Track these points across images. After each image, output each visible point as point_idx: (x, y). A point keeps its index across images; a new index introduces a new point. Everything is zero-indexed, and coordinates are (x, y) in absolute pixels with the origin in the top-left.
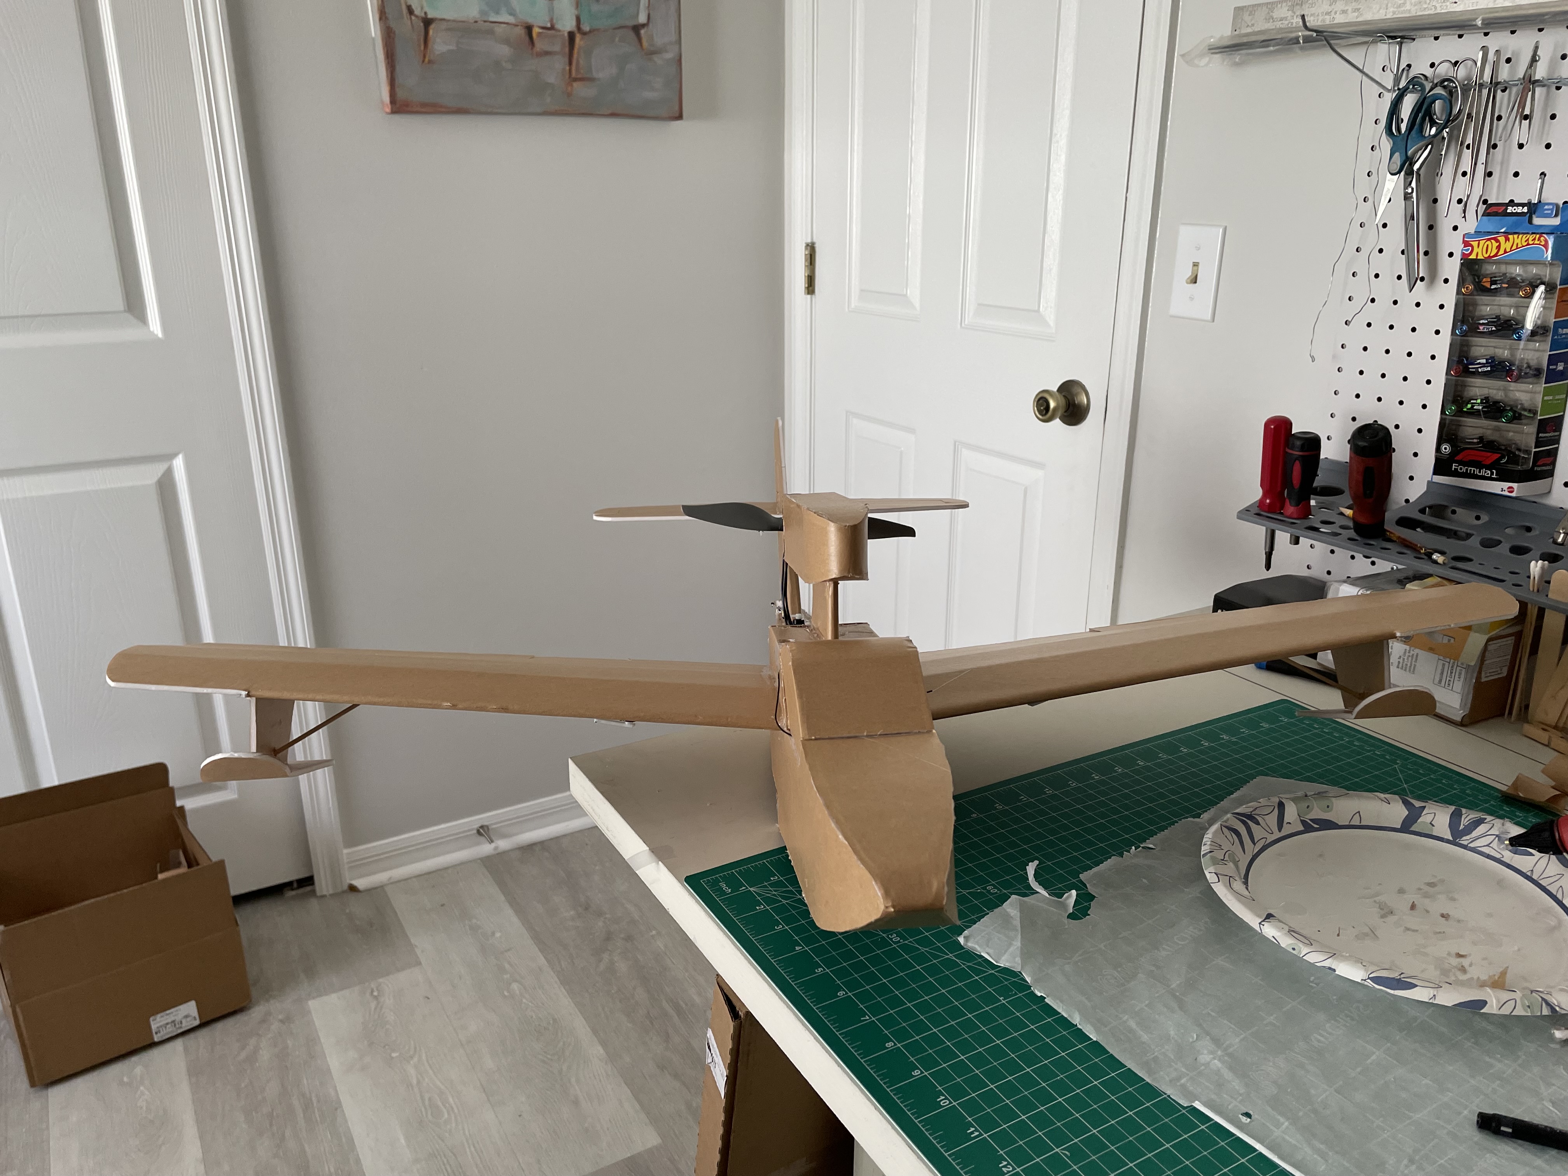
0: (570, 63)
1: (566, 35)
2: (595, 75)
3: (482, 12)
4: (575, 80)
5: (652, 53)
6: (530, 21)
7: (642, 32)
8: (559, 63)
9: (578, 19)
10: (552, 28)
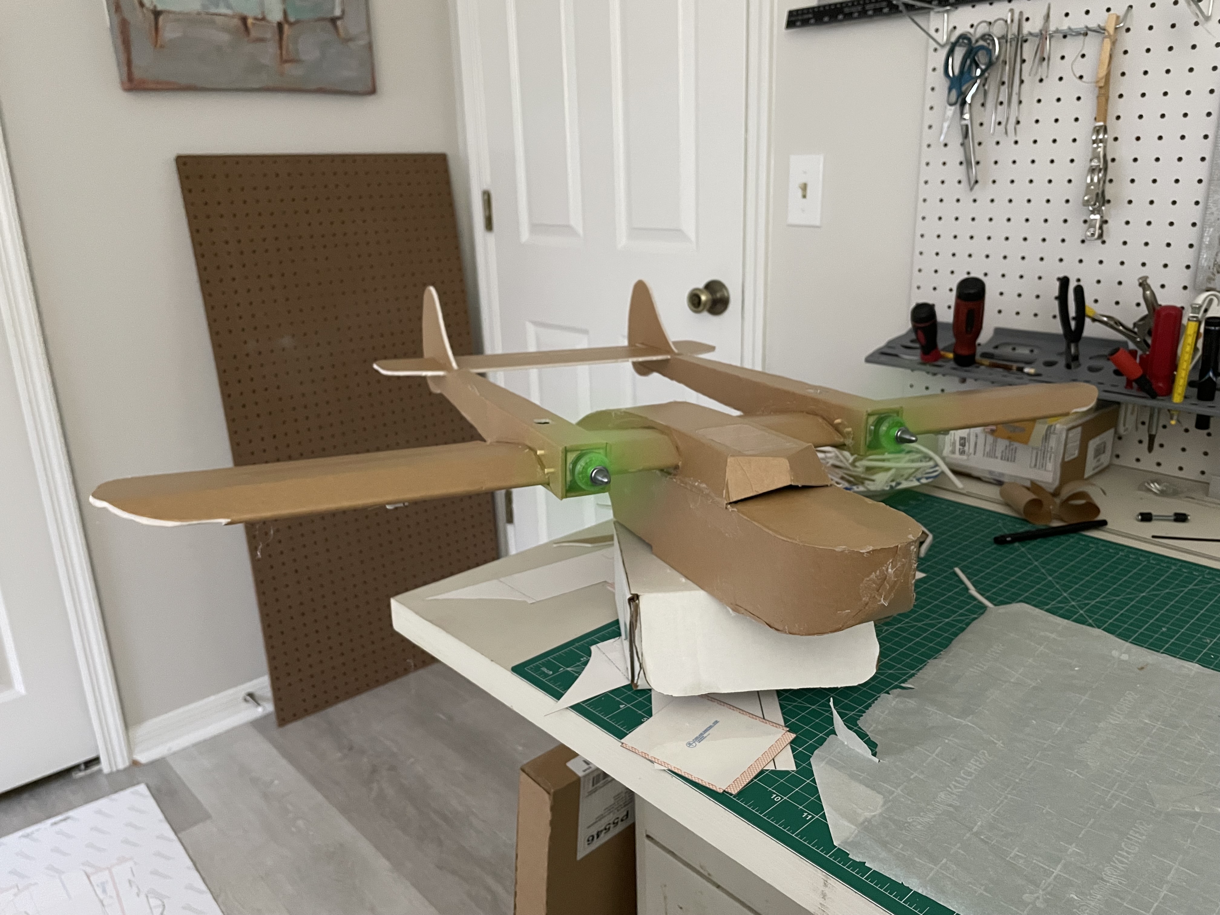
0: (281, 47)
1: (275, 25)
2: (303, 57)
3: (203, 6)
4: (286, 61)
5: (348, 40)
6: (246, 13)
7: (339, 23)
8: (272, 48)
9: (285, 13)
10: (263, 19)
